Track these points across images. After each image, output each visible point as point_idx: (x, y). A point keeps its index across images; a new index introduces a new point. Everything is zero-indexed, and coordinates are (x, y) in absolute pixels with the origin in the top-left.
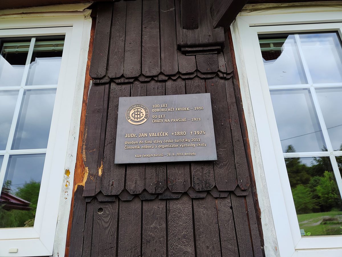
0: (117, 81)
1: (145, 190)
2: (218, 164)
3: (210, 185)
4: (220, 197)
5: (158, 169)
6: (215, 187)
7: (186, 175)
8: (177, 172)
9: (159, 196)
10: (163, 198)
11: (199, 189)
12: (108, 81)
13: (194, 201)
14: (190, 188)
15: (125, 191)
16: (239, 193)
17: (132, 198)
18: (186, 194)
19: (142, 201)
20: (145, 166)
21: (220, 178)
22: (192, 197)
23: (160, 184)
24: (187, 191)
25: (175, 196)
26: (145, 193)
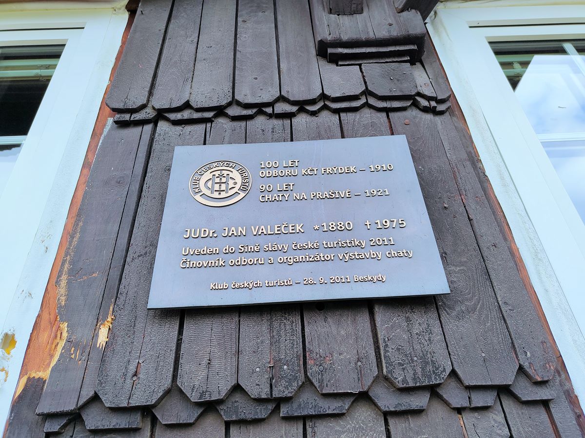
0: (173, 116)
1: (237, 388)
2: (452, 308)
3: (437, 369)
4: (473, 406)
5: (276, 324)
6: (454, 373)
7: (362, 339)
8: (335, 332)
9: (281, 405)
10: (296, 414)
11: (404, 381)
12: (152, 116)
13: (391, 421)
14: (376, 378)
15: (174, 391)
16: (527, 392)
17: (196, 415)
18: (363, 397)
19: (228, 425)
20: (239, 317)
21: (465, 346)
22: (387, 409)
23: (285, 367)
24: (369, 388)
25: (331, 406)
26: (238, 397)
